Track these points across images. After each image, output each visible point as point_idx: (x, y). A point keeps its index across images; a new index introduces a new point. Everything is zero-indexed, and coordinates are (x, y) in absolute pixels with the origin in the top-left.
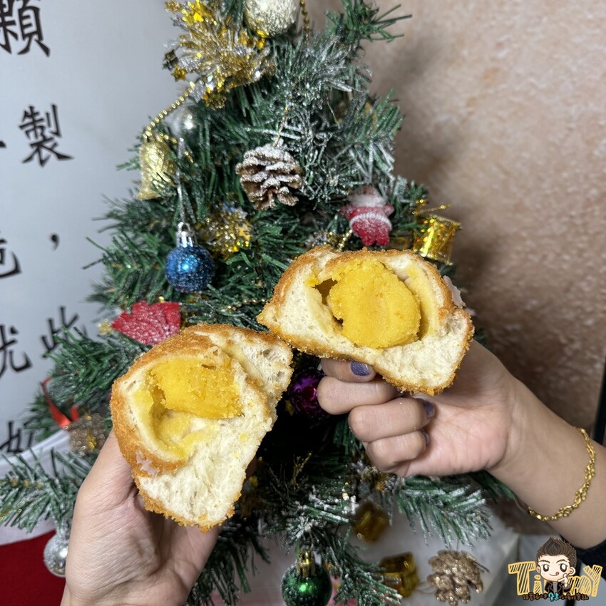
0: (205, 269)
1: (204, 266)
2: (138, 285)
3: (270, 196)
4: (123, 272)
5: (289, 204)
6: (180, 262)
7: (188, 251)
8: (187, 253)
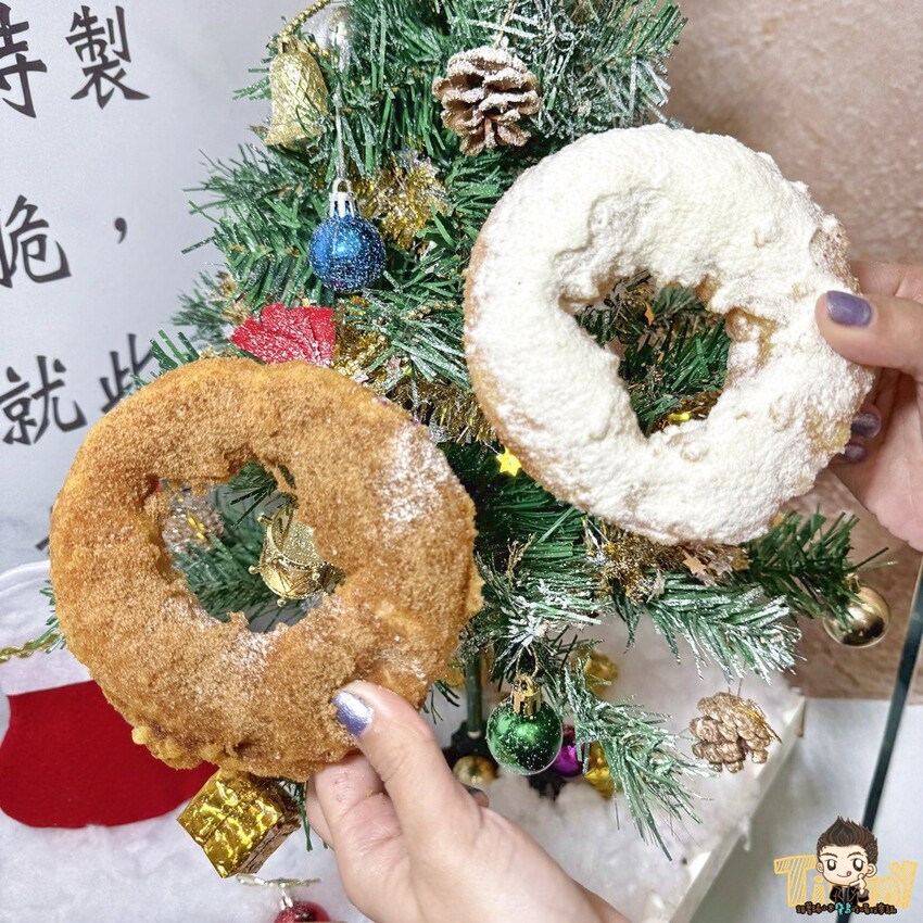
0: (373, 255)
1: (371, 249)
2: (269, 279)
3: (488, 126)
4: (246, 258)
5: (516, 143)
6: (335, 240)
7: (348, 224)
8: (346, 227)
